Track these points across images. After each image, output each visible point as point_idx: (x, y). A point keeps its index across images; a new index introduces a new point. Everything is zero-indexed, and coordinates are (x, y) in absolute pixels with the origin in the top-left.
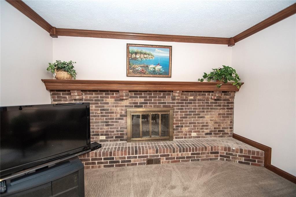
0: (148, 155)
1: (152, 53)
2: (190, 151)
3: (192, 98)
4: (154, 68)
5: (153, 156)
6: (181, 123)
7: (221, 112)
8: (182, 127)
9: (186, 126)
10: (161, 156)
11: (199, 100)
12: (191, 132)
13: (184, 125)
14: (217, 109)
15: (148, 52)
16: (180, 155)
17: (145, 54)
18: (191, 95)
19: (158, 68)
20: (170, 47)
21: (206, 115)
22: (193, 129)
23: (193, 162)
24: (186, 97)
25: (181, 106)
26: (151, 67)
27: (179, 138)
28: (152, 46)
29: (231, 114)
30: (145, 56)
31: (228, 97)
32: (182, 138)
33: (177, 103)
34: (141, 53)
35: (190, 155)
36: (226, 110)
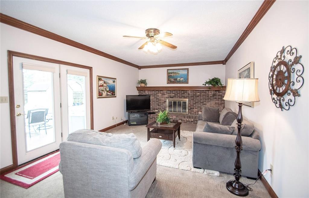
0: (173, 118)
1: (178, 72)
2: (193, 119)
3: (199, 94)
4: (180, 80)
5: (175, 119)
6: (193, 107)
7: (217, 102)
8: (193, 108)
9: (195, 108)
10: (179, 119)
11: (203, 95)
12: (199, 111)
13: (194, 108)
14: (214, 100)
15: (177, 72)
16: (187, 120)
17: (176, 73)
18: (198, 92)
19: (182, 79)
20: (188, 69)
21: (207, 103)
22: (199, 110)
23: (194, 124)
24: (195, 94)
25: (193, 98)
26: (178, 79)
27: (192, 114)
28: (179, 69)
29: (223, 103)
30: (175, 74)
31: (221, 94)
32: (194, 114)
33: (191, 96)
34: (173, 73)
35: (192, 120)
36: (220, 101)
